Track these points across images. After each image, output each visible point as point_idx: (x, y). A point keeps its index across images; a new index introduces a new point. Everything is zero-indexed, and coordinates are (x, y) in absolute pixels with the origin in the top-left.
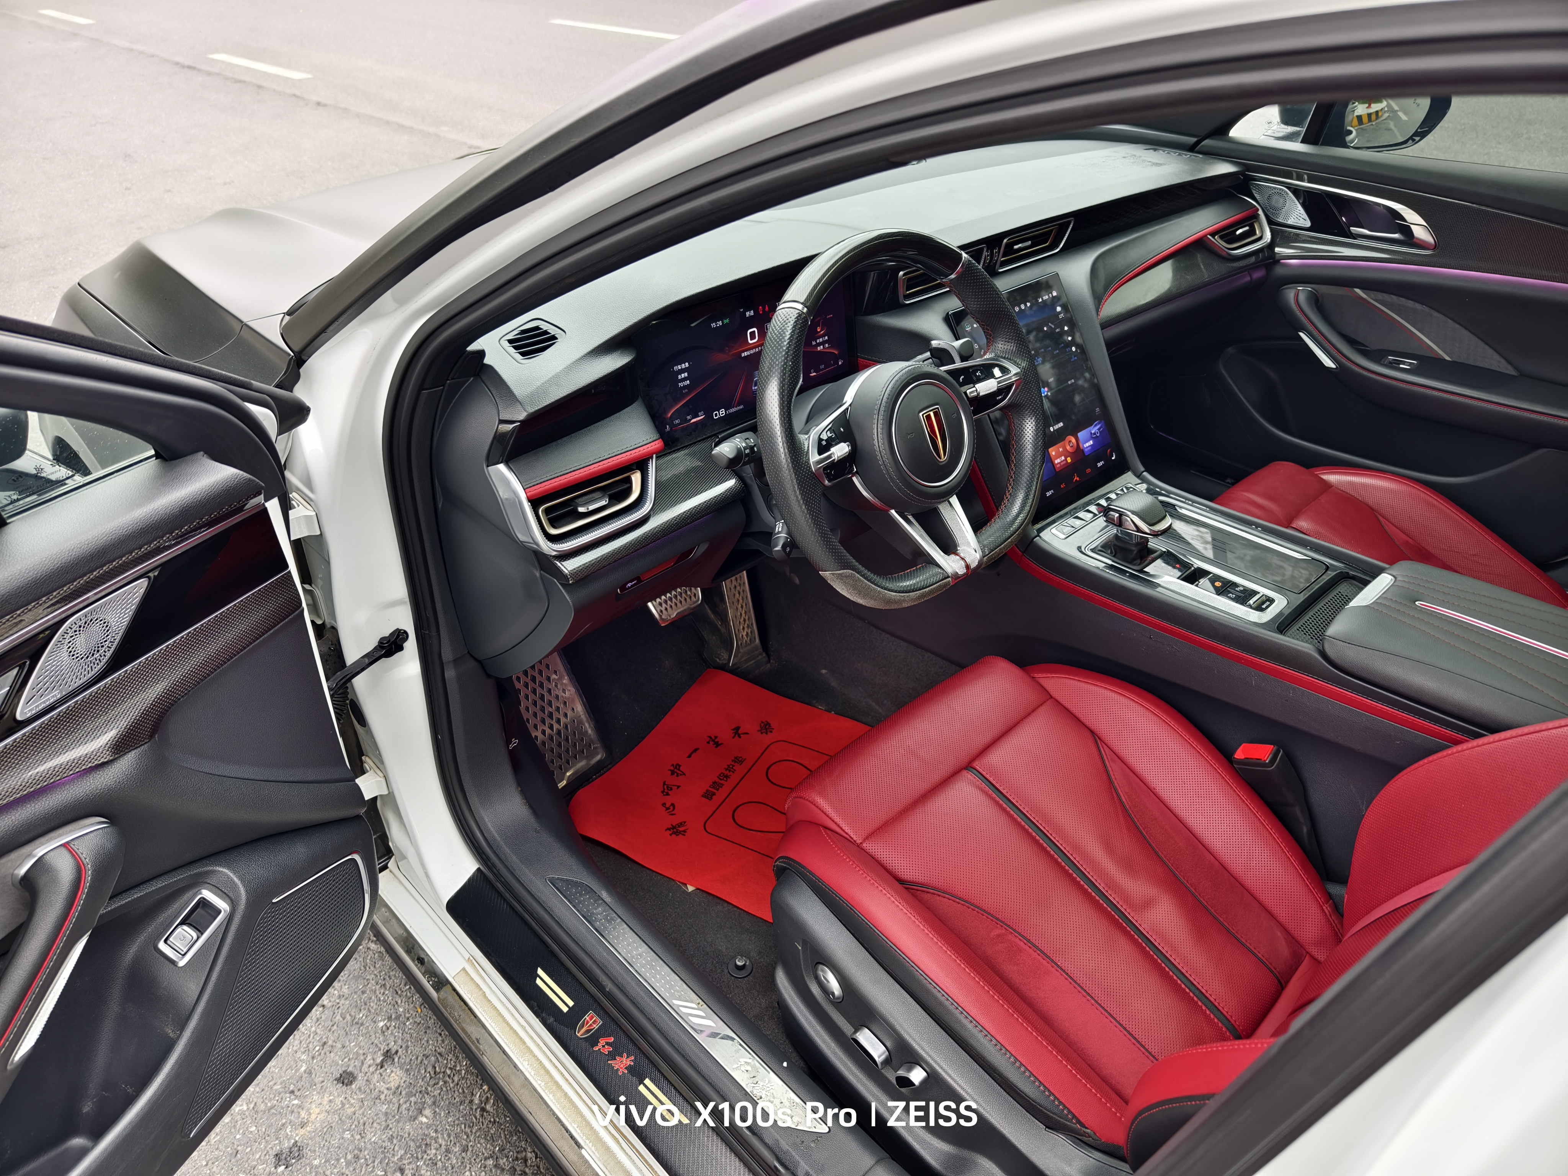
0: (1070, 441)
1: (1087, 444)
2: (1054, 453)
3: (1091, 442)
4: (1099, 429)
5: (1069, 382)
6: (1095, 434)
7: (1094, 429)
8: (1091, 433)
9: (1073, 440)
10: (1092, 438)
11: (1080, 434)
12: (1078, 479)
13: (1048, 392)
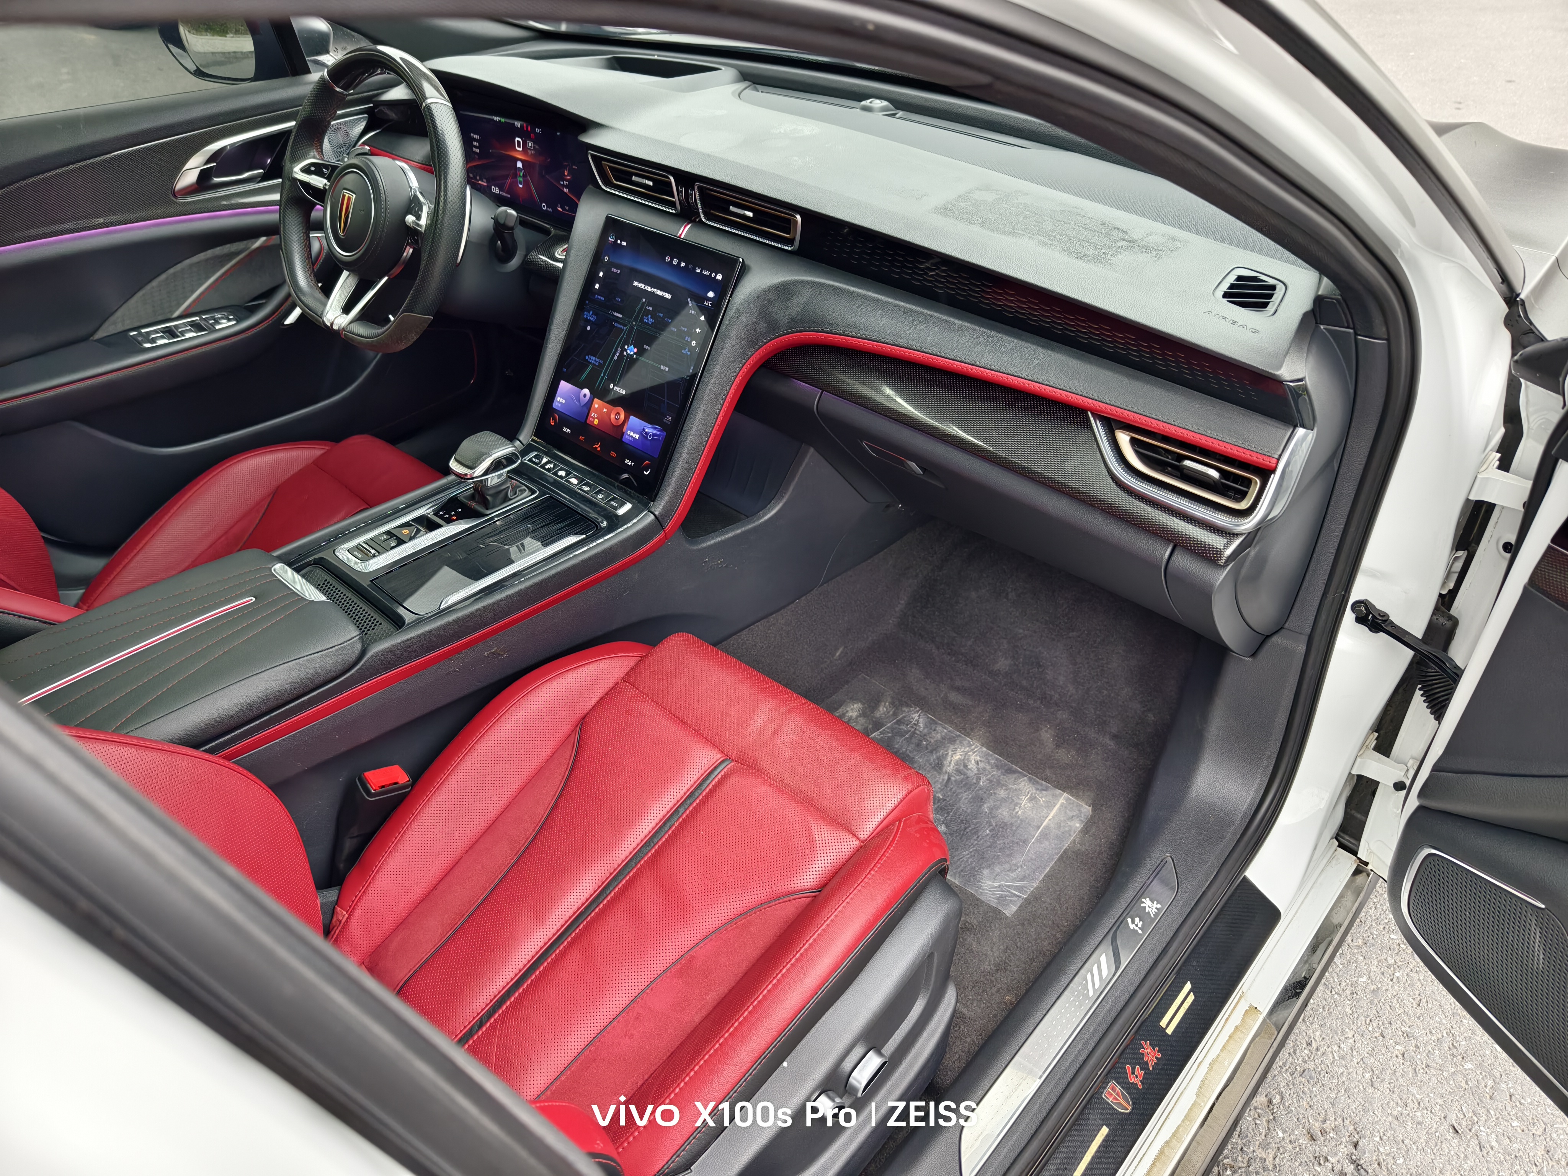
0: (618, 413)
1: (632, 434)
2: (596, 406)
3: (637, 437)
4: (654, 435)
5: (662, 367)
6: (646, 433)
7: (650, 430)
8: (644, 430)
9: (622, 416)
10: (641, 434)
11: (632, 417)
12: (599, 449)
13: (635, 353)
